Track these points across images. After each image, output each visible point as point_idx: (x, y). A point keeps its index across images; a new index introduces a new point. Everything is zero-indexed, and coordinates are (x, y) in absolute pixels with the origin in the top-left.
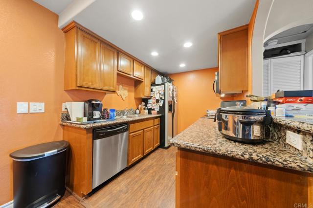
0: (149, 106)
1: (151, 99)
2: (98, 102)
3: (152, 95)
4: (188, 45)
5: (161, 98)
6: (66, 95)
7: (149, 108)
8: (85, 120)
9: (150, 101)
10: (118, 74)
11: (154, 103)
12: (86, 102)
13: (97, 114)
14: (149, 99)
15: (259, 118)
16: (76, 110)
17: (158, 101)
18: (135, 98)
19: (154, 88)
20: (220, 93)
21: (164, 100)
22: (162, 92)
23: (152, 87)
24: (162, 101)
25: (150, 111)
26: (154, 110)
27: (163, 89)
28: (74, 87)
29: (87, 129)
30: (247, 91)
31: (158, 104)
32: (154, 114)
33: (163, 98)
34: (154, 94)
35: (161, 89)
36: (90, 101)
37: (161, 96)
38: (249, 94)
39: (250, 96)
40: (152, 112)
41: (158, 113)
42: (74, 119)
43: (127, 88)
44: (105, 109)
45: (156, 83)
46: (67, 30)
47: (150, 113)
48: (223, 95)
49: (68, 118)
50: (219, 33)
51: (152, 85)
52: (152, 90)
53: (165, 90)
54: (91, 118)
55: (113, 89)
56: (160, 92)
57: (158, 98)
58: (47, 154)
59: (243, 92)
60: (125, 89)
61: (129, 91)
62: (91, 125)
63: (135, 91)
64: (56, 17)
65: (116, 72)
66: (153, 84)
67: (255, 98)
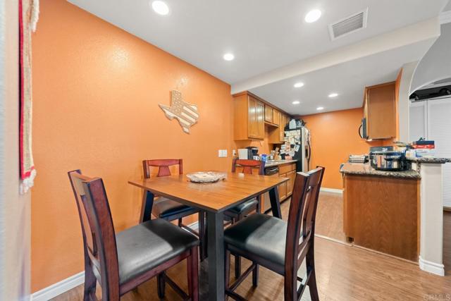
0: (282, 152)
1: (284, 144)
2: (256, 149)
3: (286, 140)
4: (333, 95)
5: (297, 144)
6: (234, 143)
9: (283, 147)
11: (288, 148)
12: (248, 149)
13: (256, 158)
15: (397, 157)
17: (292, 146)
19: (288, 133)
20: (367, 138)
21: (301, 145)
22: (298, 138)
23: (286, 132)
24: (298, 147)
25: (283, 156)
26: (288, 155)
27: (299, 133)
30: (395, 137)
31: (293, 149)
32: (288, 160)
33: (299, 143)
34: (288, 139)
38: (396, 140)
39: (397, 143)
40: (286, 157)
41: (293, 158)
45: (290, 128)
47: (283, 158)
48: (370, 140)
50: (367, 88)
51: (285, 130)
52: (285, 135)
53: (301, 134)
56: (295, 137)
57: (292, 143)
59: (392, 138)
63: (269, 137)
64: (229, 87)
65: (264, 121)
66: (287, 128)
67: (400, 144)
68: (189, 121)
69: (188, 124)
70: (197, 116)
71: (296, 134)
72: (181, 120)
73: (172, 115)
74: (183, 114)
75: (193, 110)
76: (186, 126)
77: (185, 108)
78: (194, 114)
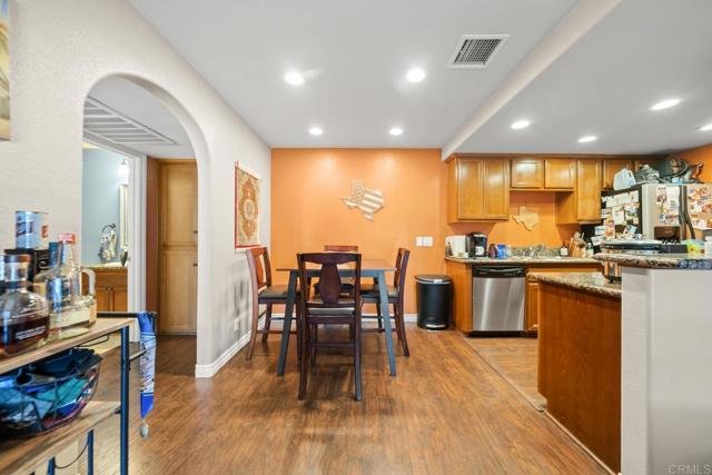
0: (597, 241)
1: (602, 224)
2: (481, 236)
3: (604, 216)
5: (630, 222)
6: (448, 227)
7: (595, 244)
8: (466, 255)
9: (600, 230)
10: (511, 192)
11: (610, 234)
12: (468, 235)
13: (480, 250)
14: (598, 225)
16: (458, 244)
17: (620, 229)
18: (559, 226)
19: (609, 201)
21: (639, 225)
22: (633, 209)
23: (604, 199)
24: (634, 228)
27: (636, 199)
28: (455, 221)
29: (467, 264)
34: (610, 213)
35: (628, 201)
36: (471, 235)
37: (628, 218)
42: (456, 254)
43: (537, 209)
44: (492, 245)
45: (616, 188)
46: (448, 161)
49: (450, 253)
51: (604, 194)
52: (603, 205)
53: (640, 201)
54: (472, 253)
55: (502, 216)
56: (627, 208)
57: (620, 220)
58: (436, 281)
60: (533, 211)
61: (541, 213)
62: (471, 260)
63: (558, 211)
65: (507, 189)
66: (609, 191)
68: (372, 208)
69: (370, 211)
70: (381, 201)
71: (629, 200)
72: (362, 208)
73: (353, 205)
74: (365, 202)
75: (376, 196)
76: (369, 214)
77: (367, 196)
78: (378, 199)
